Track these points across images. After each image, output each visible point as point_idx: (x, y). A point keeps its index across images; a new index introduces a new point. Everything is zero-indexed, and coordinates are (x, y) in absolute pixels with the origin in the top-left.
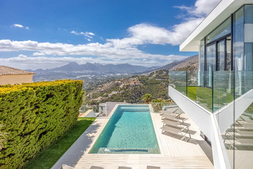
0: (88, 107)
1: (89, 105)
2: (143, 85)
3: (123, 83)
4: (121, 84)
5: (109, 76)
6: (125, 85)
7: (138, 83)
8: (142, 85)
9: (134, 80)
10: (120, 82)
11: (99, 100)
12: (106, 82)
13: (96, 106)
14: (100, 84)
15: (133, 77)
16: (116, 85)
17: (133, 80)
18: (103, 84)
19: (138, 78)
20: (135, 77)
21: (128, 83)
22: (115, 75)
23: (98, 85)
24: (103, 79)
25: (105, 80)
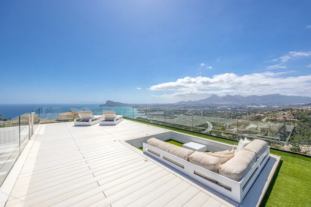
0: (223, 135)
1: (224, 134)
2: (300, 122)
3: (267, 117)
4: (264, 117)
5: (252, 108)
6: (269, 119)
7: (290, 118)
8: (298, 121)
9: (284, 114)
10: (262, 115)
11: (235, 131)
12: (246, 114)
13: (231, 135)
14: (239, 115)
15: (283, 110)
16: (257, 118)
17: (282, 114)
18: (243, 115)
19: (291, 112)
20: (286, 111)
21: (274, 117)
22: (259, 107)
23: (236, 116)
24: (243, 111)
25: (245, 112)
